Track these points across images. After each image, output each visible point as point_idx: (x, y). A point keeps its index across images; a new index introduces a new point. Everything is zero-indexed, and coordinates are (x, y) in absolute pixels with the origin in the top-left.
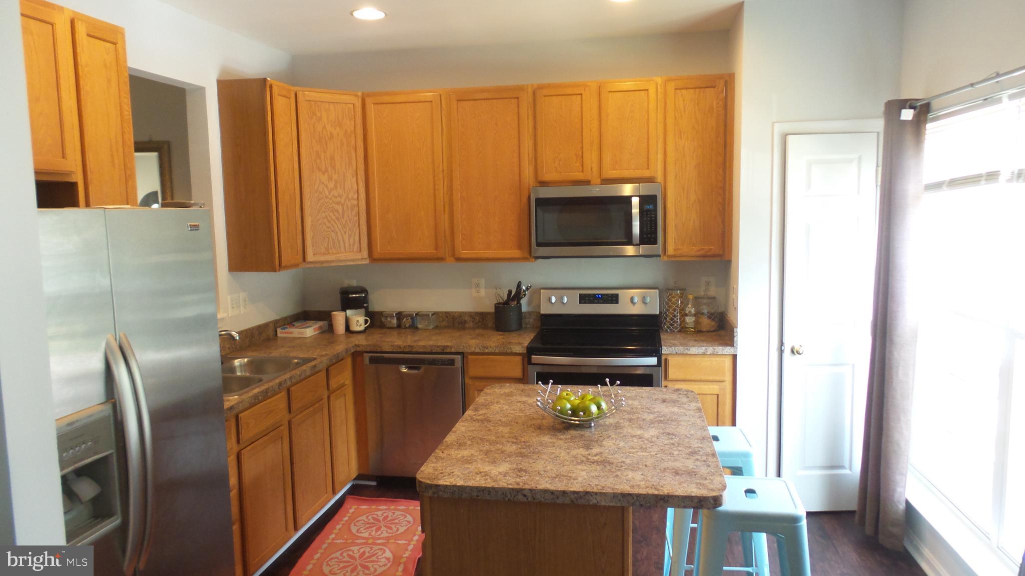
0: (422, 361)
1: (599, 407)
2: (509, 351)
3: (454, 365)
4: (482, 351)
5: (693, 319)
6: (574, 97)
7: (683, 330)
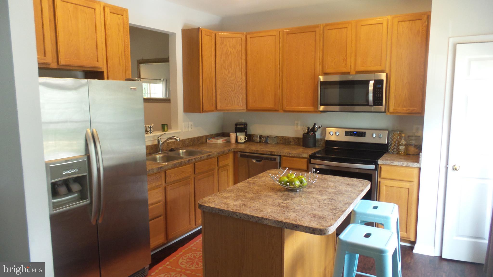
0: (262, 158)
1: (301, 182)
2: (301, 156)
3: (276, 161)
4: (288, 155)
5: (404, 147)
6: (343, 29)
7: (398, 153)
